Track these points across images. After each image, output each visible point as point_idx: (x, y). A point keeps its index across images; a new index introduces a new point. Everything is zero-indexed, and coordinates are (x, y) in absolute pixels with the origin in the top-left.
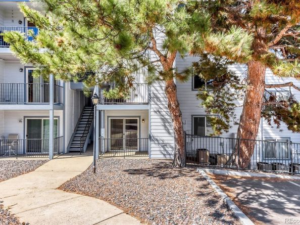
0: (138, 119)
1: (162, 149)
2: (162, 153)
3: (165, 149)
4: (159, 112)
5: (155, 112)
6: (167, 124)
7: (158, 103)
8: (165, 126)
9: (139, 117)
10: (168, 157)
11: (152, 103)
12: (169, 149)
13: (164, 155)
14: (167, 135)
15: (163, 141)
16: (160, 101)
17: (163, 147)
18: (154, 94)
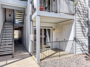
0: (51, 28)
1: (81, 47)
2: (81, 50)
3: (83, 47)
4: (80, 21)
5: (78, 21)
6: (84, 30)
7: (80, 15)
8: (83, 31)
9: (52, 27)
10: (84, 52)
11: (77, 15)
12: (84, 47)
13: (82, 51)
14: (84, 37)
15: (82, 41)
16: (81, 14)
17: (82, 46)
18: (78, 8)
